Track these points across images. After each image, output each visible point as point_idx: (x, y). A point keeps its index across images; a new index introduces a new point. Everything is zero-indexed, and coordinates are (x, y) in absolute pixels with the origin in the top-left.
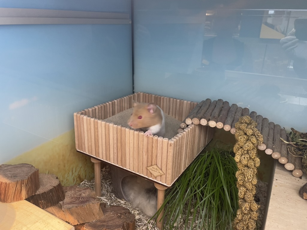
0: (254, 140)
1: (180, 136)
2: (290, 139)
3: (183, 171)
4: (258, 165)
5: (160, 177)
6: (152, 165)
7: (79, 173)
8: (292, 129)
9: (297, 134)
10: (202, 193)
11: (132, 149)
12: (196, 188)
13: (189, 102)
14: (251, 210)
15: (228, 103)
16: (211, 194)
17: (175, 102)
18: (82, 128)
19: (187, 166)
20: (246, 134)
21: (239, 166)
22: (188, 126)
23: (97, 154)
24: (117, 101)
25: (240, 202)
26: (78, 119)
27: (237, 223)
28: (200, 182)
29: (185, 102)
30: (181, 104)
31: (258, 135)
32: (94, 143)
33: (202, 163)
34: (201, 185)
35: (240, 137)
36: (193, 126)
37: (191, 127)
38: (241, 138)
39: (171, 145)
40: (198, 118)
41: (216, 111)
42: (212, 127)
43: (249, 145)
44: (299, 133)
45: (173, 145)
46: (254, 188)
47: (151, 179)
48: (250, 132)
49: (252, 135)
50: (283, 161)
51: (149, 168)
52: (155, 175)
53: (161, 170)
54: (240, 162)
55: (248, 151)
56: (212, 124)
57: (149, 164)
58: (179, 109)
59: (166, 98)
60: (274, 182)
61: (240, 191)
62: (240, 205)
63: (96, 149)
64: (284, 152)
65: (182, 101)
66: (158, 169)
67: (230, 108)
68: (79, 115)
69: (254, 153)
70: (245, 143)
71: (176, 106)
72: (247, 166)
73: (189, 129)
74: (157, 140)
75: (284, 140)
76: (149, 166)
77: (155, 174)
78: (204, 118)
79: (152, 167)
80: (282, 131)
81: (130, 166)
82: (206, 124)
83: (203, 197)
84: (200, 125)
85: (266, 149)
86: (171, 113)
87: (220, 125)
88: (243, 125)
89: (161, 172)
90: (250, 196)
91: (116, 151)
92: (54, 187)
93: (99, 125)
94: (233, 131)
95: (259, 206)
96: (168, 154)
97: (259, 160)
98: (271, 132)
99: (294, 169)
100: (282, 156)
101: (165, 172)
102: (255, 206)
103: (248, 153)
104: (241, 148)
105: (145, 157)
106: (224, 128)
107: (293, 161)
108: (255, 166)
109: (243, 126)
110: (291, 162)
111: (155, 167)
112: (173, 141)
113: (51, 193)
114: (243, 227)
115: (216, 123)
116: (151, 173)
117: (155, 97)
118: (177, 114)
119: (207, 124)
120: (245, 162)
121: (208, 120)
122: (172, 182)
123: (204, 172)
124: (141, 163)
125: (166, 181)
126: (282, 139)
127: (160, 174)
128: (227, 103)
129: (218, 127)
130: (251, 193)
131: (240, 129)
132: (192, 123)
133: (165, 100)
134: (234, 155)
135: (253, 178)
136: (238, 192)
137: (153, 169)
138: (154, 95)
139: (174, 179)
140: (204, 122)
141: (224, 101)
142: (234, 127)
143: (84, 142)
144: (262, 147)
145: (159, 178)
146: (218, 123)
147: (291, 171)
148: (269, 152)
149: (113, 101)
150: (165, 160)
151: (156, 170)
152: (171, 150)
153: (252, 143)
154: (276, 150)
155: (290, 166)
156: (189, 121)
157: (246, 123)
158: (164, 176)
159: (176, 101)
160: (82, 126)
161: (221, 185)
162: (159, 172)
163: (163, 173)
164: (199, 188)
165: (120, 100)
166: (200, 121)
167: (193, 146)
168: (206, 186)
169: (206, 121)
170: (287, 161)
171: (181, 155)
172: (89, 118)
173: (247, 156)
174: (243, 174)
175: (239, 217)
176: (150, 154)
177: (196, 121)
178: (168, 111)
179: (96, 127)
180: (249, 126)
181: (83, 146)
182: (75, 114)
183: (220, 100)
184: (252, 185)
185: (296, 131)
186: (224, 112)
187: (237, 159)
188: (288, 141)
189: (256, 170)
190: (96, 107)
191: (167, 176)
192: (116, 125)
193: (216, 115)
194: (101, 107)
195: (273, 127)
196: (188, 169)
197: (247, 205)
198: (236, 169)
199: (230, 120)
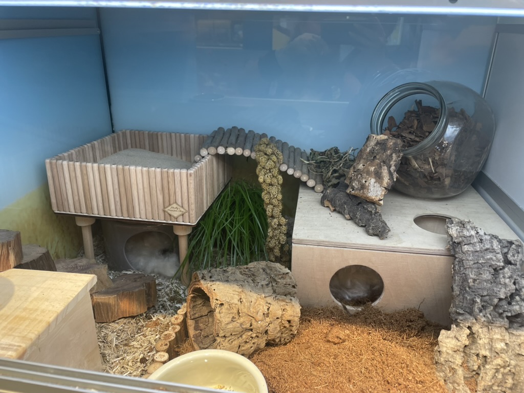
0: (274, 158)
1: (199, 166)
2: (310, 159)
3: (205, 209)
4: (281, 182)
5: (182, 216)
6: (170, 205)
7: (56, 250)
8: (312, 150)
9: (316, 153)
10: (231, 224)
11: (141, 192)
12: (224, 221)
13: (197, 135)
14: (280, 225)
15: (244, 129)
16: (240, 223)
17: (178, 138)
18: (62, 179)
19: (209, 205)
20: (266, 154)
21: (264, 186)
22: (203, 157)
23: (89, 210)
24: (98, 142)
25: (269, 220)
26: (54, 166)
27: (270, 241)
28: (227, 216)
29: (192, 135)
30: (187, 138)
31: (277, 154)
32: (83, 195)
33: (226, 197)
34: (228, 218)
35: (260, 158)
36: (210, 156)
37: (208, 158)
38: (262, 159)
39: (190, 175)
40: (214, 146)
41: (233, 139)
42: (231, 154)
43: (270, 164)
44: (318, 152)
45: (193, 175)
46: (280, 204)
47: (171, 222)
48: (269, 151)
49: (272, 154)
50: (305, 178)
51: (166, 209)
52: (176, 216)
53: (182, 207)
54: (264, 181)
55: (270, 169)
56: (231, 151)
57: (167, 204)
58: (185, 146)
59: (165, 133)
60: (299, 200)
61: (267, 209)
62: (270, 223)
63: (88, 202)
64: (305, 170)
65: (188, 135)
66: (178, 207)
67: (247, 134)
68: (55, 161)
69: (275, 171)
70: (266, 163)
71: (180, 142)
72: (271, 185)
73: (207, 159)
74: (174, 172)
75: (305, 160)
76: (167, 207)
77: (175, 214)
78: (222, 145)
79: (170, 207)
80: (302, 154)
81: (141, 214)
82: (224, 152)
83: (232, 228)
84: (217, 156)
85: (288, 169)
86: (174, 153)
87: (239, 151)
88: (262, 146)
89: (182, 210)
90: (277, 211)
91: (118, 199)
92: (44, 254)
93: (90, 170)
94: (253, 156)
95: (287, 221)
96: (189, 186)
97: (281, 177)
98: (292, 154)
99: (316, 185)
100: (303, 173)
101: (187, 209)
102: (283, 221)
103: (270, 172)
104: (264, 168)
105: (160, 197)
106: (244, 154)
107: (314, 178)
108: (278, 184)
109: (262, 148)
110: (312, 179)
111: (175, 206)
112: (192, 171)
113: (41, 262)
114: (275, 243)
115: (235, 149)
116: (170, 215)
117: (148, 134)
118: (183, 154)
119: (226, 152)
120: (268, 181)
121: (226, 148)
122: (196, 221)
123: (229, 205)
124: (156, 206)
125: (189, 220)
126: (302, 159)
127: (181, 213)
128: (242, 130)
129: (238, 154)
130: (278, 209)
131: (260, 151)
132: (208, 154)
133: (164, 138)
134: (257, 177)
135: (278, 193)
136: (266, 211)
137: (173, 209)
138: (147, 132)
139: (198, 217)
140: (221, 150)
141: (239, 128)
142: (254, 151)
143: (66, 197)
144: (284, 168)
145: (180, 219)
146: (236, 149)
147: (313, 188)
148: (290, 172)
149: (92, 143)
150: (186, 194)
151: (176, 210)
152: (192, 181)
153: (273, 161)
154: (297, 169)
155: (311, 183)
156: (204, 152)
157: (265, 144)
158: (187, 214)
159: (180, 136)
160: (61, 175)
161: (249, 213)
162: (181, 211)
163: (184, 211)
164: (227, 220)
165: (101, 141)
166: (217, 149)
167: (213, 181)
168: (234, 216)
169: (224, 149)
170: (308, 177)
171: (202, 189)
172: (71, 163)
173: (270, 174)
174: (269, 193)
175: (270, 234)
176: (166, 191)
177: (212, 150)
178: (170, 151)
179: (85, 172)
180: (269, 147)
181: (66, 204)
182: (48, 161)
183: (234, 128)
184: (278, 200)
185: (316, 152)
186: (241, 139)
187: (261, 179)
188: (308, 160)
189: (279, 188)
190: (73, 151)
191: (191, 212)
192: (116, 165)
193: (234, 141)
194: (79, 150)
195: (293, 150)
196: (210, 208)
197: (275, 220)
198: (262, 190)
199: (248, 145)
